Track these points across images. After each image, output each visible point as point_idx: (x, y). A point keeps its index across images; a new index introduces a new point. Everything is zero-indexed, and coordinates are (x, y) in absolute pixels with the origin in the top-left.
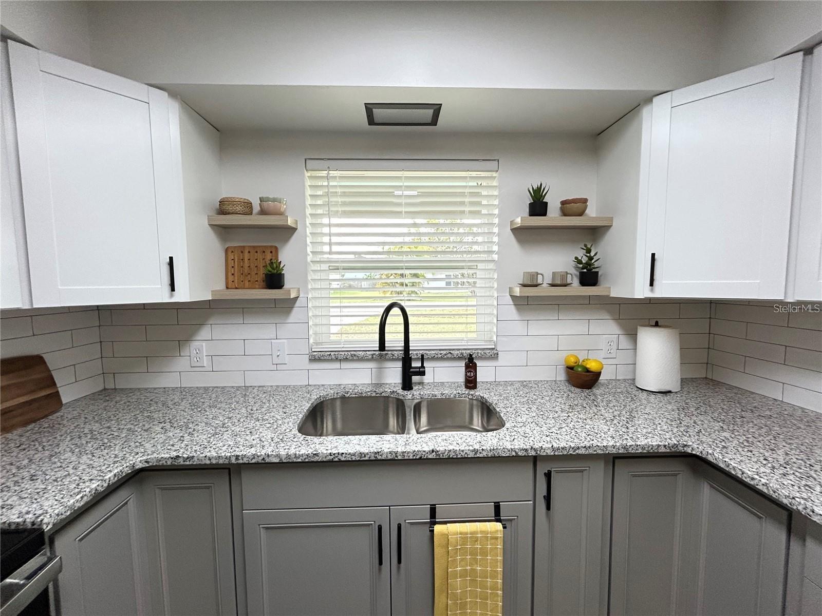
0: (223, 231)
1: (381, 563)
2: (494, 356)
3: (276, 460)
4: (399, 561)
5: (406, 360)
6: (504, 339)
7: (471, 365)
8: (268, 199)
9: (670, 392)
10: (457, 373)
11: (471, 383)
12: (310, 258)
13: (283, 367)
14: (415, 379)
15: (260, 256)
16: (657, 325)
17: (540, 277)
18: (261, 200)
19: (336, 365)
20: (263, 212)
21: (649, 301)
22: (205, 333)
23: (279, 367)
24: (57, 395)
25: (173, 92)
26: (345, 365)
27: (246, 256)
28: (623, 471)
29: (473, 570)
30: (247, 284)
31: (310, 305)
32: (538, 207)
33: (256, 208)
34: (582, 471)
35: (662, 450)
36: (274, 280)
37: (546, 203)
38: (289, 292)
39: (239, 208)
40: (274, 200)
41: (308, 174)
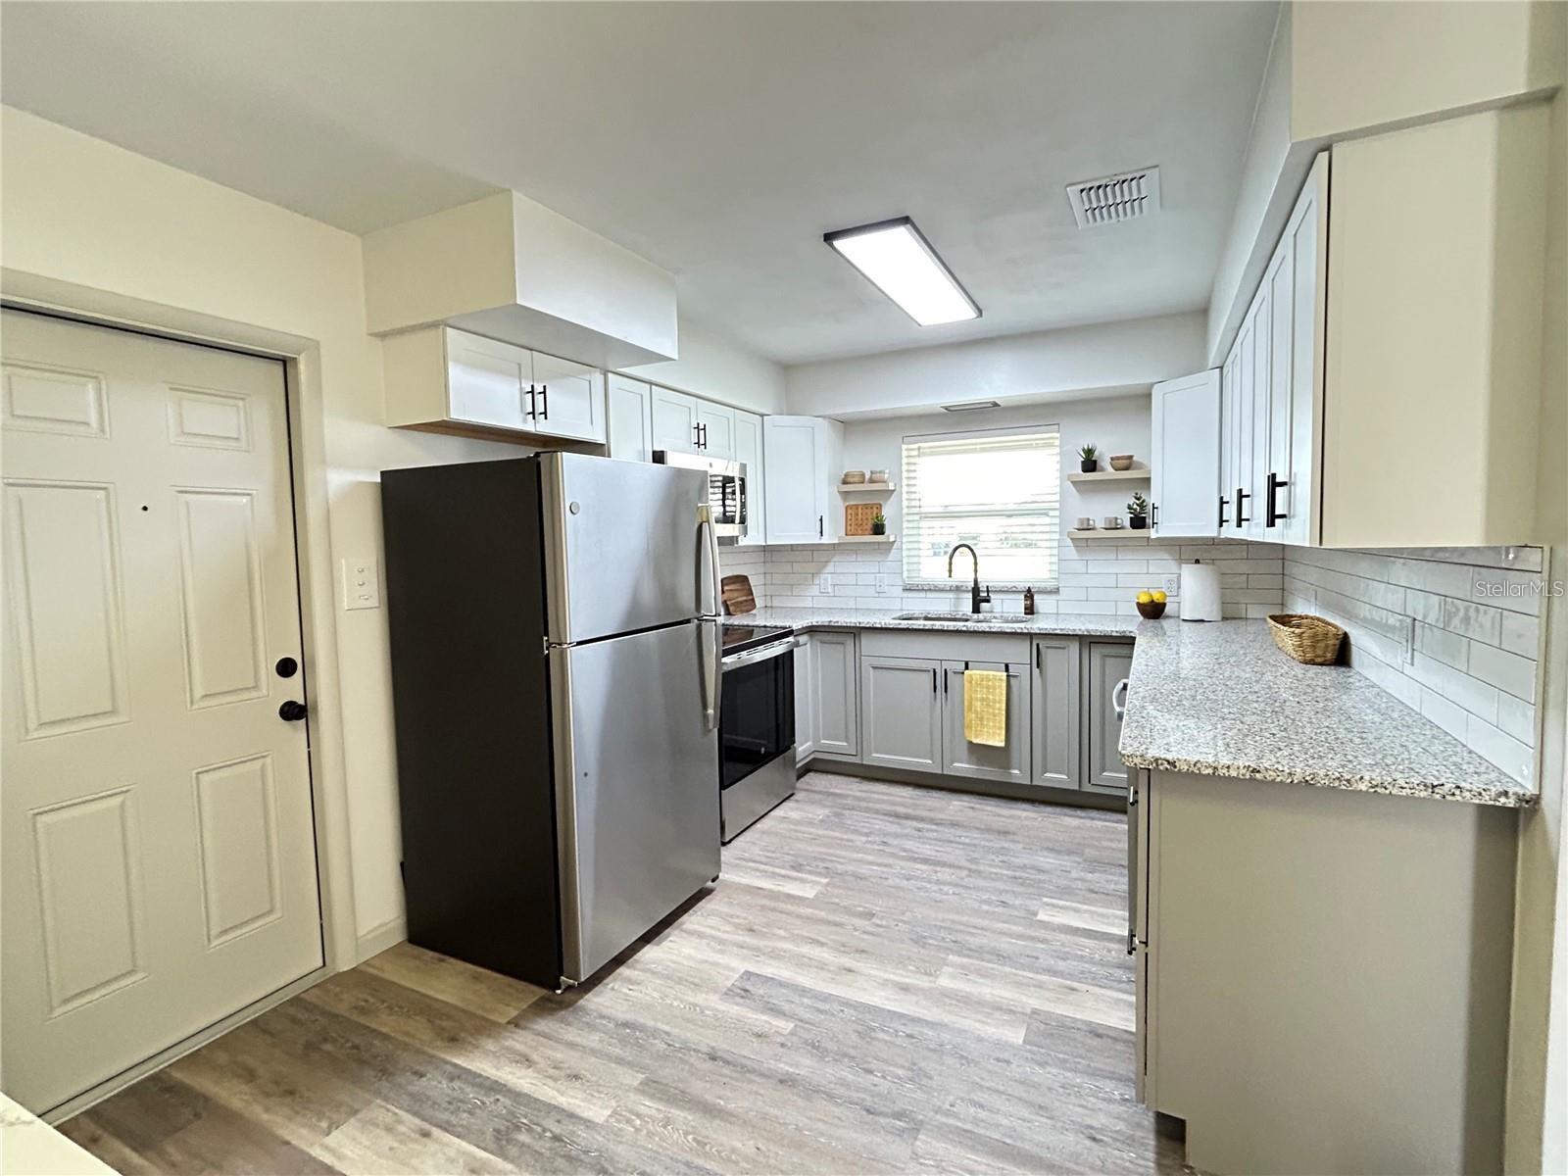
0: (845, 495)
1: (935, 691)
2: (1056, 591)
3: (879, 626)
4: (946, 691)
5: (976, 590)
6: (1064, 576)
7: (1029, 595)
8: (876, 472)
9: (1203, 621)
10: (1018, 605)
11: (1030, 610)
12: (905, 511)
13: (885, 595)
14: (984, 606)
15: (869, 511)
16: (1197, 562)
17: (1091, 522)
18: (872, 473)
19: (923, 594)
20: (872, 481)
21: (1158, 538)
22: (830, 568)
23: (881, 595)
24: (753, 600)
25: (824, 417)
26: (929, 595)
27: (860, 511)
28: (1097, 653)
29: (988, 698)
30: (860, 532)
31: (904, 547)
32: (1090, 465)
33: (867, 477)
34: (1064, 648)
35: (1114, 634)
36: (878, 529)
37: (1095, 461)
38: (888, 537)
39: (856, 479)
40: (880, 472)
41: (904, 447)
